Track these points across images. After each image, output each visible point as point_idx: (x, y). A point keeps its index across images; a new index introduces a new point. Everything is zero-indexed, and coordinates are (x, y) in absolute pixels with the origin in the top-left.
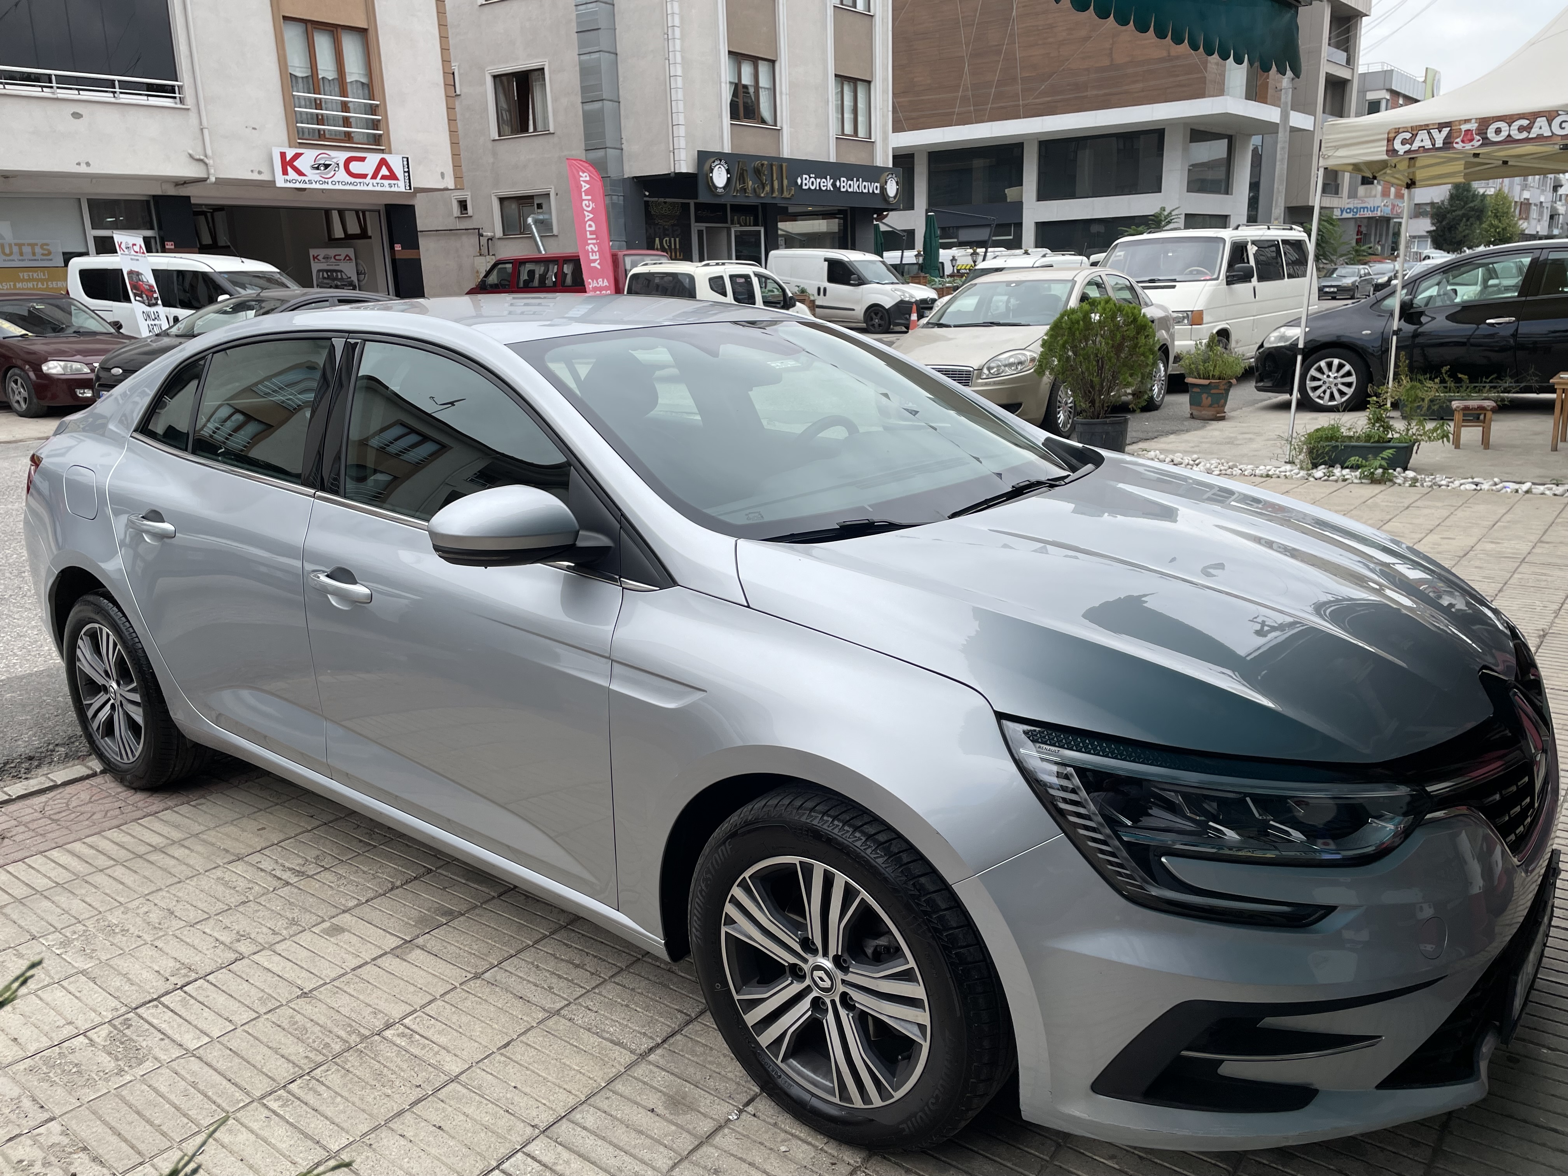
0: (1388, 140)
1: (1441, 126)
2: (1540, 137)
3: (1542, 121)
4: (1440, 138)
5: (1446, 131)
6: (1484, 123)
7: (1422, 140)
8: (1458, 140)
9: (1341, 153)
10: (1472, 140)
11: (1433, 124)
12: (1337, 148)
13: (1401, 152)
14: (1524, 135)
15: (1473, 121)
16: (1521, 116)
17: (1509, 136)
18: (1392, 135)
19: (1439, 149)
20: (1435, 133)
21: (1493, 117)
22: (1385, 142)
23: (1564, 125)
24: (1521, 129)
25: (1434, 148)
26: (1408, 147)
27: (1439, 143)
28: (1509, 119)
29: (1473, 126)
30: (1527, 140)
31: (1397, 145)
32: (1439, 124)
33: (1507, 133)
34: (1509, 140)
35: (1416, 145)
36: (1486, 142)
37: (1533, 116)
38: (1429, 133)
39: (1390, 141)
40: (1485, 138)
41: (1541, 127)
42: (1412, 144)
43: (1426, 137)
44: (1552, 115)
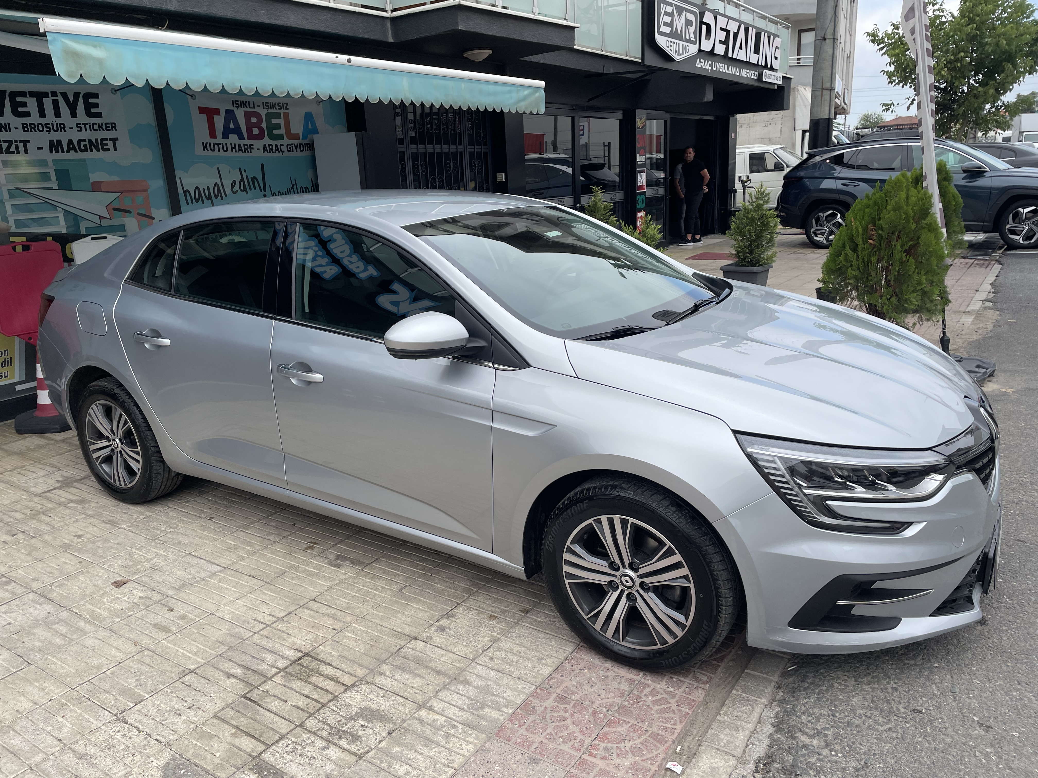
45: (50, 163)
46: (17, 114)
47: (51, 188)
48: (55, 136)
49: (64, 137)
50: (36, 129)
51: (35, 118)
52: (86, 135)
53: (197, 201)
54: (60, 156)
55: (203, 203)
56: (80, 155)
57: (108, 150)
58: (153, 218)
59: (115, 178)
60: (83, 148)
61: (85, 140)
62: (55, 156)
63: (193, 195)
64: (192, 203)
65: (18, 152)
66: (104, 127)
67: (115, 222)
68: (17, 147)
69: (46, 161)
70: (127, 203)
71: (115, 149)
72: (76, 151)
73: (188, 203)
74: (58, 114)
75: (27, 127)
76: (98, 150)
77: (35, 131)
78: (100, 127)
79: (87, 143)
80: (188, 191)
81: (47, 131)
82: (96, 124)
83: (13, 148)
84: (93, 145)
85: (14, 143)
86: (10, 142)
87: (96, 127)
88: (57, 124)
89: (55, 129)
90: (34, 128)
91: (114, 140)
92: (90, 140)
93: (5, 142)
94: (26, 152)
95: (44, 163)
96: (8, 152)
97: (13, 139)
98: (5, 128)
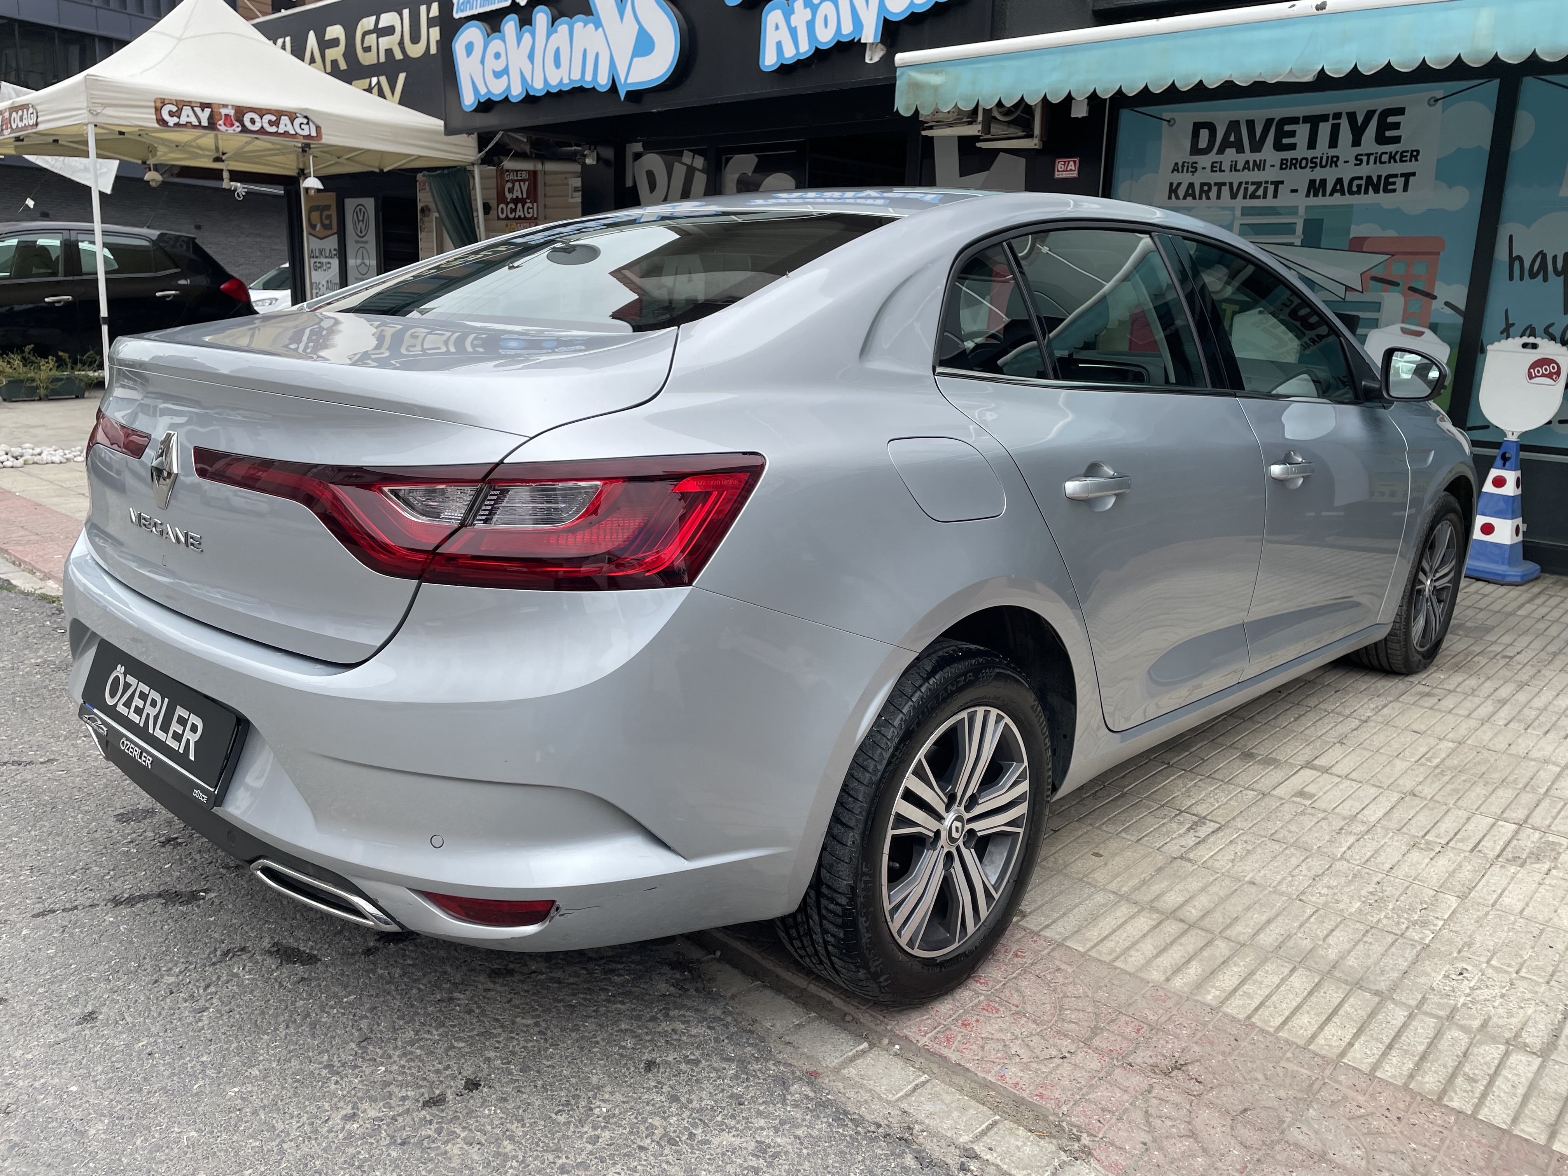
0: (156, 109)
1: (204, 106)
2: (286, 134)
3: (285, 120)
4: (204, 116)
5: (208, 111)
6: (240, 112)
7: (187, 116)
8: (221, 122)
9: (109, 111)
10: (232, 125)
11: (196, 102)
12: (105, 106)
13: (171, 124)
14: (273, 129)
15: (230, 107)
16: (269, 111)
17: (262, 127)
18: (159, 105)
19: (204, 128)
20: (198, 110)
21: (247, 108)
22: (153, 111)
23: (303, 126)
24: (271, 123)
25: (200, 126)
26: (175, 120)
27: (205, 123)
28: (261, 112)
29: (231, 112)
30: (276, 134)
31: (166, 117)
32: (201, 103)
33: (260, 125)
34: (262, 131)
35: (183, 120)
36: (245, 130)
37: (279, 114)
38: (193, 110)
39: (158, 110)
40: (243, 126)
41: (285, 125)
42: (179, 117)
43: (191, 113)
44: (292, 116)
45: (1301, 211)
46: (1279, 146)
47: (1292, 244)
48: (1318, 174)
49: (1330, 175)
50: (1298, 166)
51: (1302, 151)
52: (1364, 170)
53: (1532, 276)
54: (1320, 201)
55: (1545, 279)
56: (1348, 199)
57: (1394, 191)
58: (1435, 298)
59: (1391, 233)
60: (1355, 189)
61: (1361, 178)
62: (1313, 201)
63: (1527, 265)
64: (1522, 279)
65: (1265, 196)
66: (1398, 157)
67: (1368, 297)
68: (1266, 189)
69: (1297, 207)
70: (1397, 270)
71: (1405, 189)
72: (1343, 194)
73: (1511, 278)
74: (1333, 143)
75: (1286, 164)
76: (1377, 191)
77: (1296, 168)
78: (1392, 157)
79: (1363, 182)
80: (1519, 258)
81: (1311, 167)
82: (1386, 153)
83: (1260, 192)
84: (1373, 185)
85: (1264, 185)
86: (1258, 184)
87: (1385, 158)
88: (1328, 158)
89: (1324, 163)
90: (1295, 165)
91: (1407, 176)
92: (1369, 178)
93: (1253, 183)
94: (1275, 196)
95: (1293, 211)
96: (1253, 196)
97: (1263, 180)
98: (1259, 166)
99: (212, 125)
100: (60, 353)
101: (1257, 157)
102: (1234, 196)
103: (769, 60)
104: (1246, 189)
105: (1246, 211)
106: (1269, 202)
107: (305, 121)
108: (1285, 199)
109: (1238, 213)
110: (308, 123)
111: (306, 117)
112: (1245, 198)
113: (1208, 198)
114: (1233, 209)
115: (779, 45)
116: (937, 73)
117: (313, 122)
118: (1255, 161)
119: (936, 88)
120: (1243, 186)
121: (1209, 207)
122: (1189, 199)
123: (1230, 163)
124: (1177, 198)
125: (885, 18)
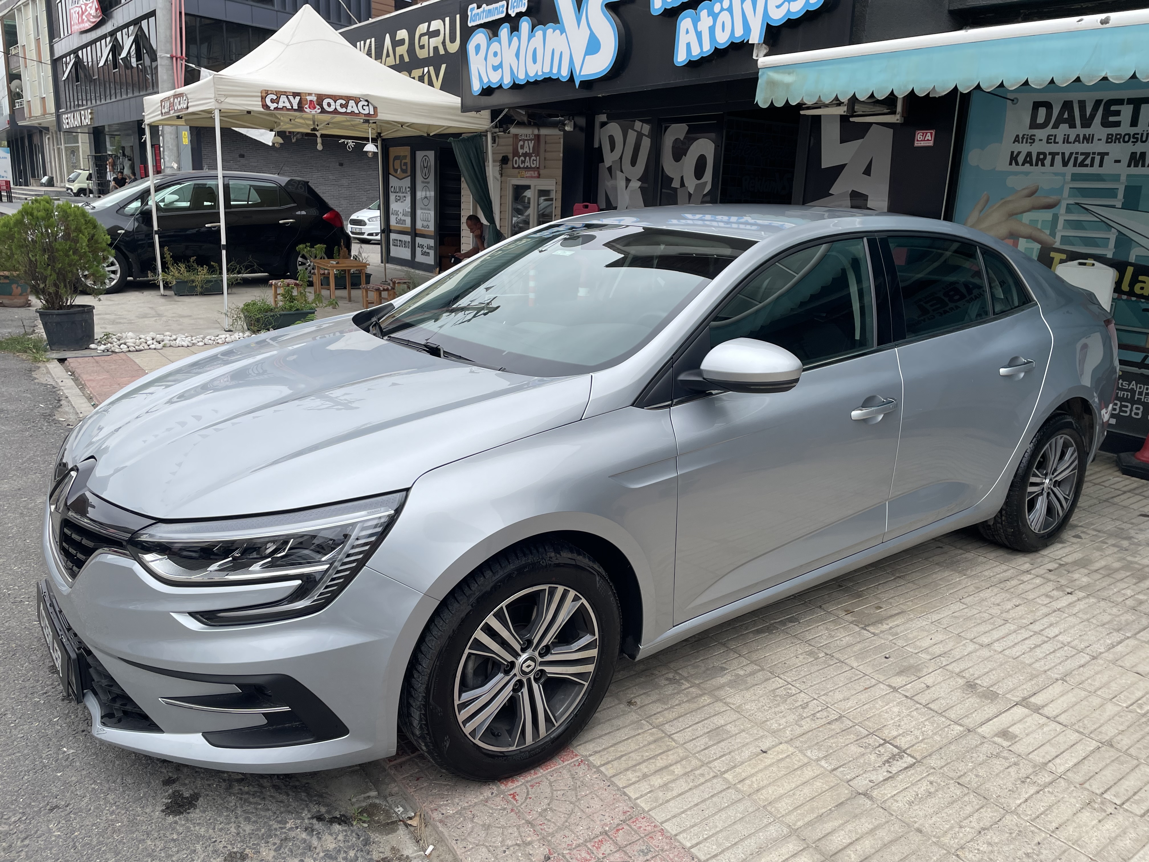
0: (262, 98)
1: (295, 94)
2: (352, 113)
3: (352, 103)
4: (295, 102)
5: (298, 98)
6: (321, 98)
7: (283, 102)
8: (306, 106)
9: (229, 100)
10: (315, 108)
11: (290, 92)
12: (227, 96)
13: (272, 108)
14: (343, 110)
15: (313, 95)
16: (341, 97)
17: (336, 108)
18: (264, 95)
19: (295, 110)
20: (291, 98)
21: (325, 95)
22: (260, 99)
23: (364, 107)
24: (342, 106)
25: (292, 109)
26: (275, 105)
27: (295, 107)
28: (335, 98)
29: (314, 99)
30: (346, 113)
31: (269, 103)
32: (293, 93)
33: (334, 107)
34: (336, 112)
35: (281, 105)
36: (323, 111)
37: (348, 99)
38: (287, 98)
39: (263, 99)
40: (322, 108)
41: (352, 107)
42: (278, 103)
43: (286, 100)
44: (357, 100)
45: (1123, 178)
46: (1106, 123)
47: (1113, 207)
48: (1140, 148)
50: (1121, 140)
51: (1125, 128)
54: (1138, 171)
62: (1132, 170)
65: (1092, 165)
68: (1093, 159)
69: (1119, 175)
75: (1111, 138)
77: (1120, 142)
81: (1132, 142)
83: (1088, 161)
85: (1091, 156)
86: (1087, 155)
89: (1144, 139)
90: (1119, 139)
93: (1082, 154)
94: (1101, 165)
95: (1116, 178)
96: (1082, 165)
97: (1091, 151)
98: (1088, 139)
99: (301, 108)
100: (212, 263)
101: (1087, 131)
102: (1065, 164)
103: (681, 57)
104: (1076, 159)
105: (1075, 177)
106: (1095, 169)
107: (366, 103)
108: (1109, 168)
109: (1069, 177)
110: (368, 105)
111: (367, 101)
112: (1075, 165)
113: (1043, 165)
114: (1064, 175)
115: (688, 45)
116: (789, 73)
117: (372, 104)
118: (1085, 135)
119: (788, 86)
120: (1074, 155)
121: (1043, 173)
122: (1027, 165)
123: (1063, 136)
124: (1017, 164)
125: (767, 24)
